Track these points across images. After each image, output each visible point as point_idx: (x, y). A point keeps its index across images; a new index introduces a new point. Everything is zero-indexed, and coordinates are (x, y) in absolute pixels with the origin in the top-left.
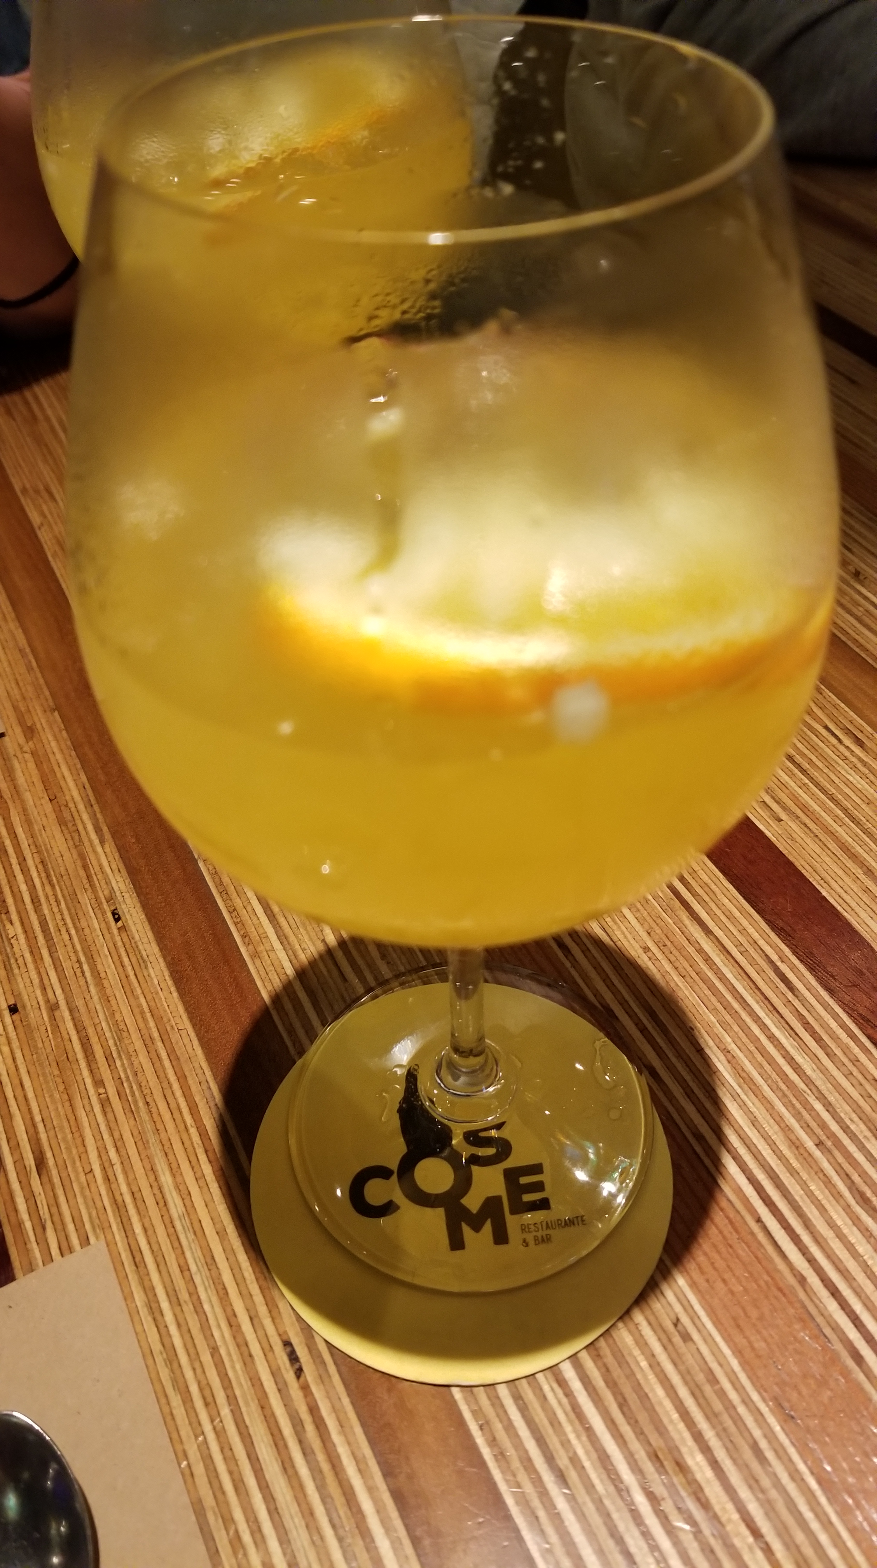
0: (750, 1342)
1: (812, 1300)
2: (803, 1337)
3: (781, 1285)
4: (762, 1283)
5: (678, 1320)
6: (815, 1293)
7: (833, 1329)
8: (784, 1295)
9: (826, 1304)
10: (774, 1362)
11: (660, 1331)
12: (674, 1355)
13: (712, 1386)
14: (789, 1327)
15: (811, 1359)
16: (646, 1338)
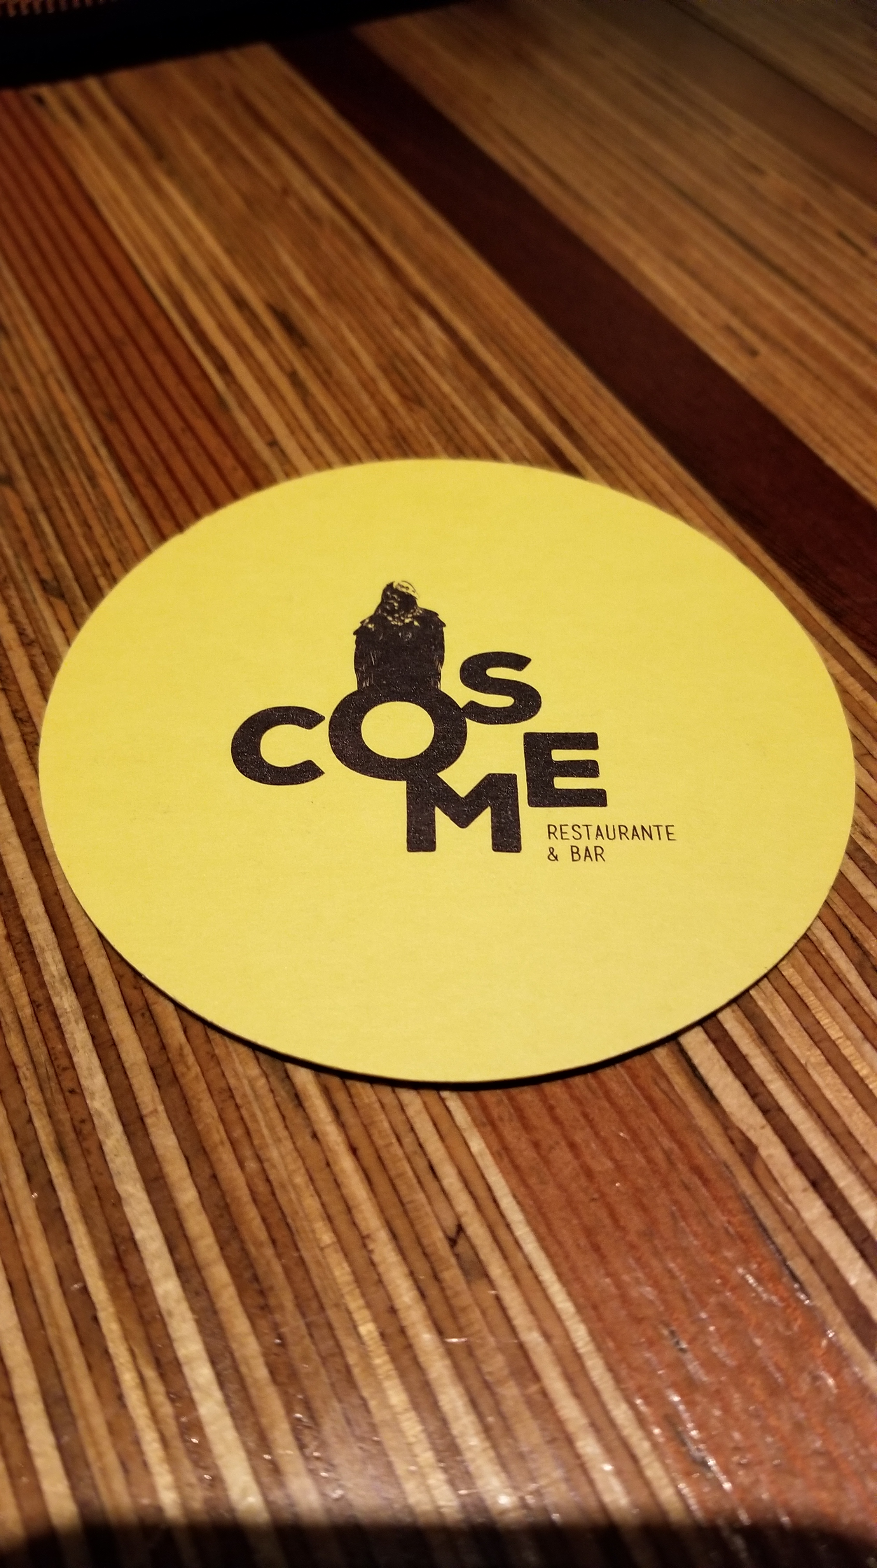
0: (619, 1284)
1: (766, 1195)
2: (743, 1277)
3: (700, 1159)
4: (658, 1156)
5: (460, 1229)
6: (775, 1181)
7: (812, 1261)
8: (706, 1182)
9: (797, 1205)
10: (672, 1333)
11: (415, 1255)
12: (441, 1310)
13: (522, 1386)
14: (712, 1253)
15: (759, 1327)
16: (381, 1269)
